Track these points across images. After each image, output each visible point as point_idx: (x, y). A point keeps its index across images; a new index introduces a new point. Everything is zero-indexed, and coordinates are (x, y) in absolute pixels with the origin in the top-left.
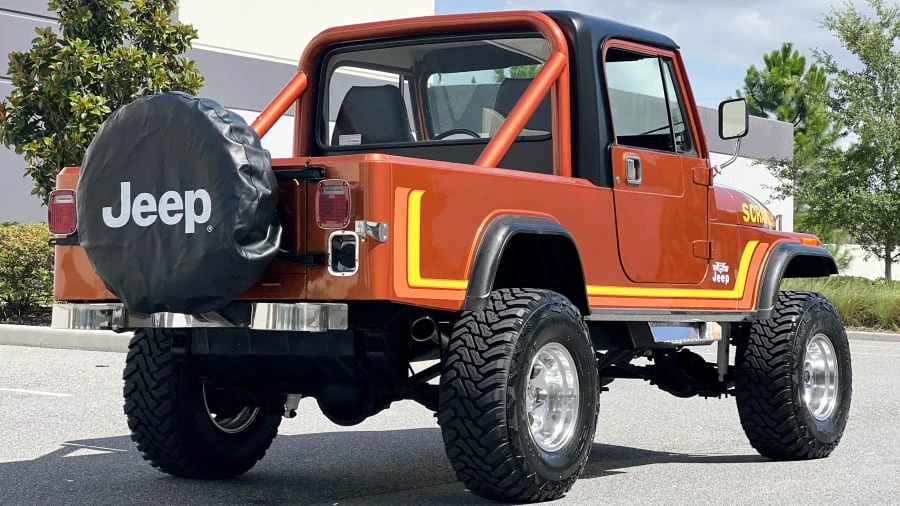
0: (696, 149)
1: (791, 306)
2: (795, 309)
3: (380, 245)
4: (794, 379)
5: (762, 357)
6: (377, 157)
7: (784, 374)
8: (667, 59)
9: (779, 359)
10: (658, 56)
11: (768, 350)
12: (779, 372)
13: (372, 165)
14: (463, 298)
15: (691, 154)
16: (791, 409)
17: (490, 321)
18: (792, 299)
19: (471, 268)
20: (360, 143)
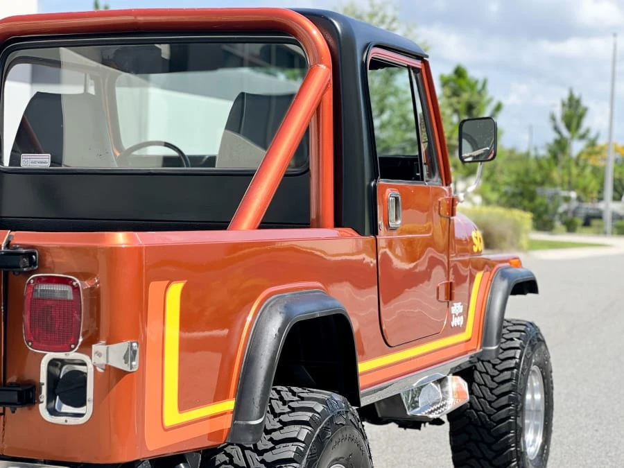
0: (440, 175)
1: (512, 339)
2: (517, 343)
3: (127, 376)
4: (518, 422)
5: (484, 398)
6: (120, 239)
7: (509, 418)
8: (416, 70)
9: (504, 400)
10: (408, 67)
11: (491, 390)
12: (504, 416)
13: (114, 252)
14: (228, 425)
15: (436, 181)
16: (514, 454)
17: (261, 447)
18: (511, 331)
19: (238, 379)
20: (49, 164)
